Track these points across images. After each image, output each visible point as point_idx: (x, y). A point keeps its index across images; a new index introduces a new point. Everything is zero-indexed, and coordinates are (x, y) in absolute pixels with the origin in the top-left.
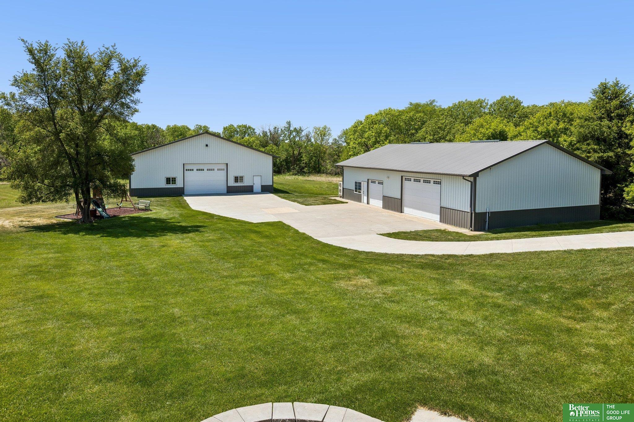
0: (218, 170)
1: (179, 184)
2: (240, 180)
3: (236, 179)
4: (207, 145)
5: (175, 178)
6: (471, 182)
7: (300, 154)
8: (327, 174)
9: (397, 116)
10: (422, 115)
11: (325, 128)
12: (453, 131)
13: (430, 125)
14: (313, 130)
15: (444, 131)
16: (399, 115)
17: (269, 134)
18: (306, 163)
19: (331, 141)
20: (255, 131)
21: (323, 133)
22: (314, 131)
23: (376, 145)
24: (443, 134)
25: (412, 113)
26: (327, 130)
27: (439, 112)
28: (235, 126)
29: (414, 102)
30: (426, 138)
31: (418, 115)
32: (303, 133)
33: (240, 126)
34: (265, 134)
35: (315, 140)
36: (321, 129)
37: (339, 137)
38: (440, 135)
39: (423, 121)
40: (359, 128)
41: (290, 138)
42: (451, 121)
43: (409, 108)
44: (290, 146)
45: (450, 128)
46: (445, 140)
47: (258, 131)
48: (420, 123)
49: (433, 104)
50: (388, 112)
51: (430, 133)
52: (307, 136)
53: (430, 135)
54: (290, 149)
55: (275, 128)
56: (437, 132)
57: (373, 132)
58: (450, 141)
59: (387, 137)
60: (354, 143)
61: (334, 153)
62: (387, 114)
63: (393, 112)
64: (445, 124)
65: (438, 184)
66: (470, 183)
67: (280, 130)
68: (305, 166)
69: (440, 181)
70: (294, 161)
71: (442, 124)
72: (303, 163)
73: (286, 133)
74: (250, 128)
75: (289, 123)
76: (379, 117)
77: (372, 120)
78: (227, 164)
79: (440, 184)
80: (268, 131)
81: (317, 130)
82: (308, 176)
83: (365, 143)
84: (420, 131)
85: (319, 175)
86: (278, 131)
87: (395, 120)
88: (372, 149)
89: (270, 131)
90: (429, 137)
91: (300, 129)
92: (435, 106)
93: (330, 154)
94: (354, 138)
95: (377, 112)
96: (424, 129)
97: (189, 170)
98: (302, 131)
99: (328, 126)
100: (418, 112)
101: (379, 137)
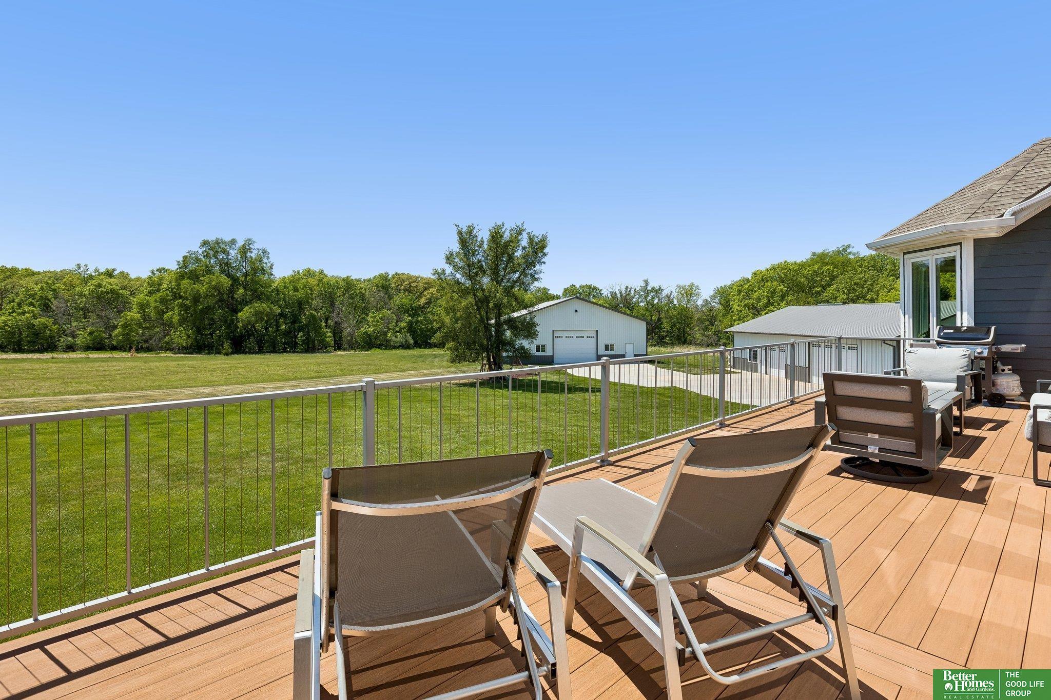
0: (587, 337)
1: (548, 353)
2: (611, 348)
3: (607, 347)
4: (576, 311)
5: (544, 346)
6: (894, 347)
7: (659, 319)
8: (696, 345)
9: (796, 271)
10: (831, 268)
11: (692, 286)
12: (876, 288)
13: (843, 280)
14: (676, 289)
15: (863, 288)
16: (798, 269)
17: (619, 295)
18: (667, 331)
19: (700, 302)
20: (602, 292)
21: (689, 292)
22: (678, 290)
23: (768, 307)
24: (862, 292)
25: (816, 266)
26: (694, 288)
27: (857, 262)
28: (578, 287)
29: (819, 251)
30: (837, 297)
31: (825, 268)
32: (664, 294)
33: (584, 287)
34: (614, 295)
35: (678, 302)
36: (687, 287)
37: (711, 297)
38: (857, 294)
39: (832, 276)
40: (745, 288)
41: (646, 300)
42: (873, 275)
43: (812, 259)
44: (647, 310)
45: (872, 285)
46: (865, 300)
47: (605, 293)
48: (828, 279)
49: (848, 251)
50: (784, 266)
51: (843, 291)
52: (668, 297)
53: (844, 293)
54: (648, 313)
55: (627, 287)
56: (854, 288)
57: (764, 292)
58: (872, 301)
59: (783, 297)
60: (739, 305)
61: (705, 317)
62: (783, 269)
63: (790, 266)
64: (864, 279)
65: (854, 349)
66: (892, 348)
67: (633, 290)
68: (666, 336)
69: (855, 346)
70: (652, 328)
71: (860, 279)
72: (664, 331)
73: (642, 293)
74: (595, 288)
75: (646, 282)
76: (772, 273)
77: (762, 276)
78: (597, 331)
79: (857, 350)
80: (618, 292)
81: (682, 289)
82: (672, 348)
83: (753, 306)
84: (828, 289)
85: (685, 346)
86: (630, 291)
87: (794, 276)
88: (763, 313)
89: (621, 292)
90: (842, 296)
91: (660, 288)
92: (849, 253)
93: (699, 319)
94: (739, 299)
95: (769, 266)
96: (834, 286)
97: (558, 337)
98: (662, 290)
99: (696, 284)
100: (826, 264)
101: (772, 298)
